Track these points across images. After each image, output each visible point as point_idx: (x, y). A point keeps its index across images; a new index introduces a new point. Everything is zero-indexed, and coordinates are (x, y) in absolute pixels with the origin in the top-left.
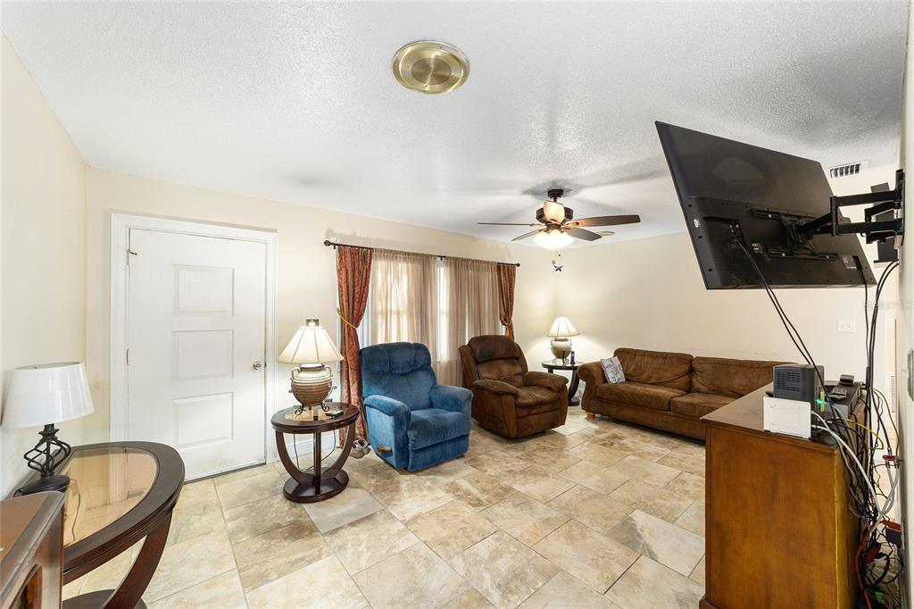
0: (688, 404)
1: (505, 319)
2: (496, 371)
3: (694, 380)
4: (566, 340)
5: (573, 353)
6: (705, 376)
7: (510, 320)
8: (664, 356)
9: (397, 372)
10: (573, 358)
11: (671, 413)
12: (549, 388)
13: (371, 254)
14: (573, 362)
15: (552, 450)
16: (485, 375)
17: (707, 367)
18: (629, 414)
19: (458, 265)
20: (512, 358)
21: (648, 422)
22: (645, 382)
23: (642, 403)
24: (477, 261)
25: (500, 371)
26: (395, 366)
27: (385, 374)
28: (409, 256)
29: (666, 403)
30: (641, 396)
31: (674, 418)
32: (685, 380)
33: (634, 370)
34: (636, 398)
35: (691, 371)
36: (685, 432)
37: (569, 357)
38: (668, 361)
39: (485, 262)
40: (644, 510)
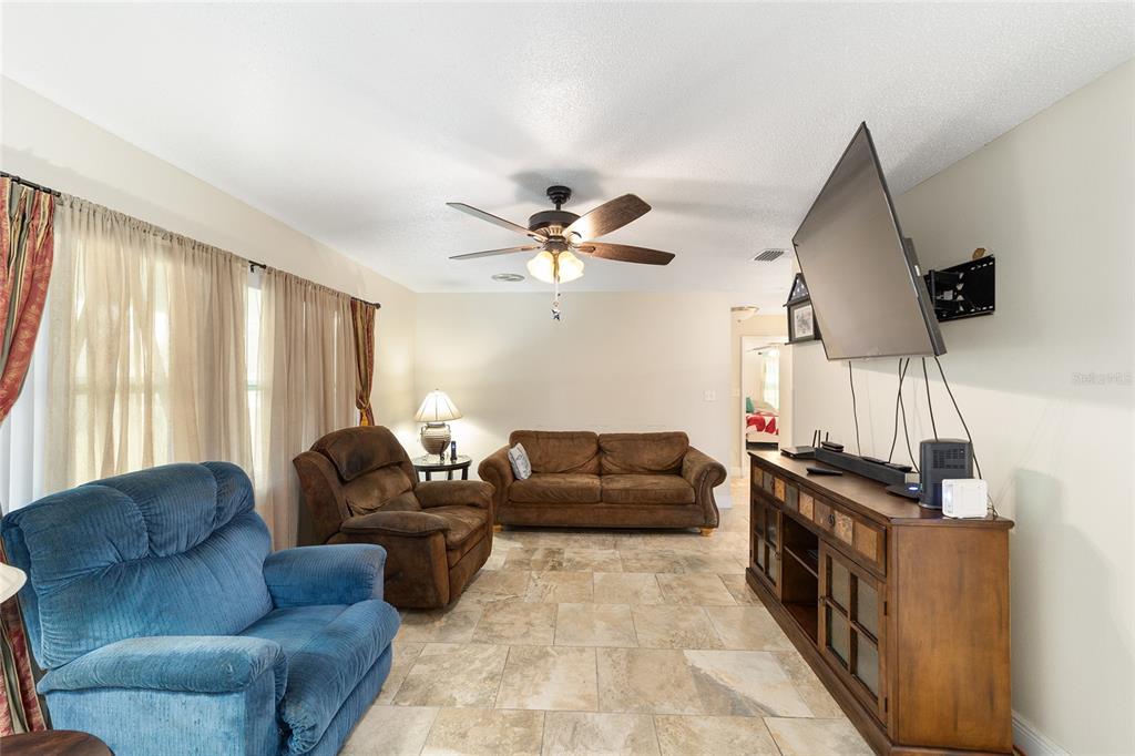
0: (621, 490)
1: (361, 398)
2: (376, 493)
3: (604, 461)
4: (443, 425)
5: (454, 443)
6: (616, 454)
7: (368, 397)
8: (571, 436)
9: (172, 549)
10: (454, 451)
11: (603, 505)
12: (473, 505)
13: (52, 209)
14: (454, 457)
15: (506, 604)
16: (360, 504)
17: (616, 444)
18: (552, 516)
19: (290, 288)
20: (393, 464)
21: (578, 522)
22: (554, 472)
23: (572, 499)
24: (322, 288)
25: (383, 490)
26: (167, 535)
27: (133, 567)
28: (178, 245)
29: (598, 493)
30: (569, 491)
31: (606, 511)
32: (594, 462)
33: (540, 458)
34: (564, 494)
35: (600, 450)
36: (619, 524)
37: (448, 451)
38: (576, 442)
39: (334, 292)
40: (688, 647)
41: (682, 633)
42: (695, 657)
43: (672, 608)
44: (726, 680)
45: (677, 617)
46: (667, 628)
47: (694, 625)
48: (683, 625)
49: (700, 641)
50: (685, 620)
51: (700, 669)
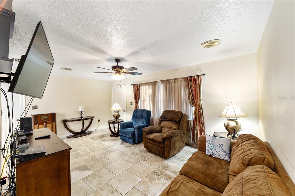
13: (140, 85)
40: (93, 174)
41: (96, 176)
42: (90, 172)
43: (104, 183)
44: (81, 172)
45: (100, 180)
46: (101, 176)
47: (94, 181)
48: (97, 179)
49: (90, 177)
50: (98, 181)
51: (88, 171)
